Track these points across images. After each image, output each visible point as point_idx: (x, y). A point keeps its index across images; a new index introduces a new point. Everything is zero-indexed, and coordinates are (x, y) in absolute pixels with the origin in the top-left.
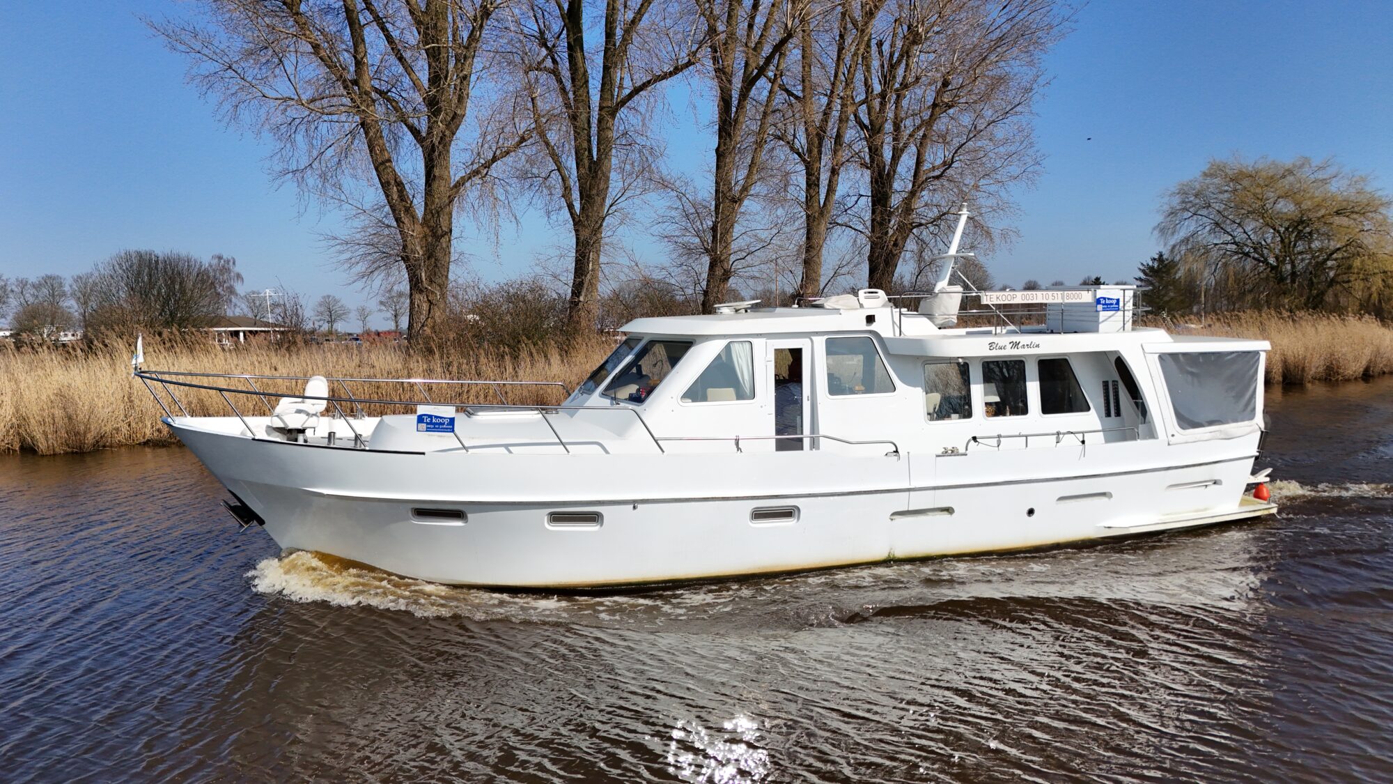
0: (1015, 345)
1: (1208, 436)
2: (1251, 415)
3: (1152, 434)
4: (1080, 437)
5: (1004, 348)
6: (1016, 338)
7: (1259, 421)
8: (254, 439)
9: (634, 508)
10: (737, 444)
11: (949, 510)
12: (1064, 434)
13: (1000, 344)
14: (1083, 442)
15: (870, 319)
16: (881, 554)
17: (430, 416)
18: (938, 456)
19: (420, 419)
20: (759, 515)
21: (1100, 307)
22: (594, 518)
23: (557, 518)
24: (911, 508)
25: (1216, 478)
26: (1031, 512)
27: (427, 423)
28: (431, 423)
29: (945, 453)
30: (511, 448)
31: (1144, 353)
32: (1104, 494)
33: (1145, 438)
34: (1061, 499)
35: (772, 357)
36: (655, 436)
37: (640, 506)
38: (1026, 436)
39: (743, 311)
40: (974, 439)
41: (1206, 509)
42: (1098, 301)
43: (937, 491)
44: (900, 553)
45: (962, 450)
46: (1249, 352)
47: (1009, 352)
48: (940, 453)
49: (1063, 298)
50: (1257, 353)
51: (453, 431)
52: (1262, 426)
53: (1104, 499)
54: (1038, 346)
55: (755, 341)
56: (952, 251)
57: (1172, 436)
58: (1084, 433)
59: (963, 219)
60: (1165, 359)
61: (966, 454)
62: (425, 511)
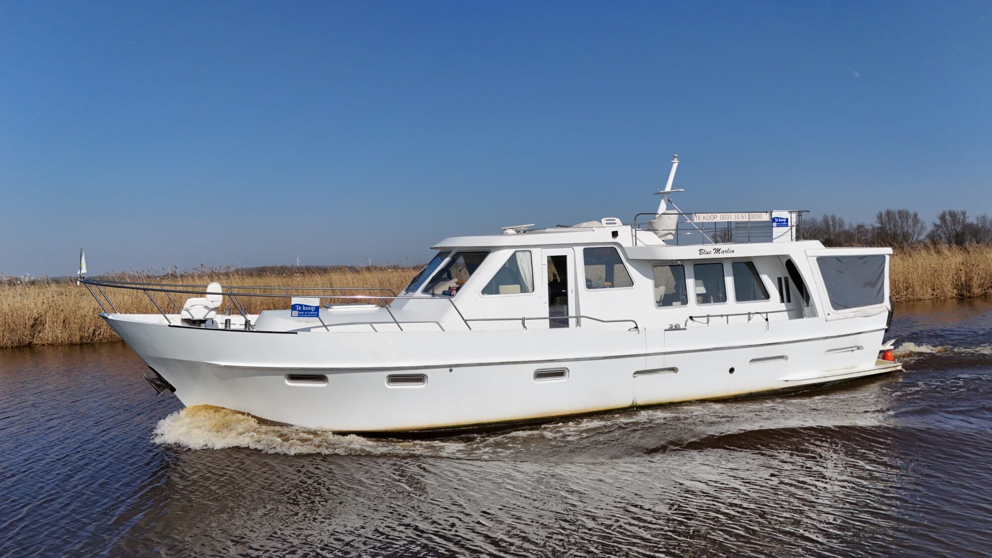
0: (717, 251)
1: (852, 315)
2: (881, 301)
3: (814, 314)
4: (764, 316)
5: (710, 253)
6: (718, 246)
7: (887, 303)
8: (169, 326)
9: (451, 371)
10: (523, 324)
11: (674, 370)
12: (753, 314)
13: (707, 251)
14: (767, 320)
15: (615, 234)
16: (626, 403)
17: (301, 305)
18: (666, 330)
19: (294, 308)
20: (540, 375)
21: (775, 224)
22: (419, 379)
23: (394, 379)
24: (649, 369)
25: (859, 345)
26: (732, 370)
27: (299, 311)
28: (302, 310)
29: (671, 329)
31: (807, 256)
32: (782, 357)
33: (809, 317)
34: (753, 360)
35: (546, 261)
36: (465, 318)
37: (455, 369)
38: (727, 316)
39: (523, 231)
40: (691, 318)
41: (853, 367)
42: (773, 220)
43: (667, 356)
44: (641, 401)
45: (682, 326)
46: (878, 256)
47: (713, 255)
48: (667, 328)
49: (749, 218)
50: (884, 255)
51: (318, 316)
52: (890, 308)
53: (782, 361)
54: (733, 251)
55: (533, 250)
56: (668, 188)
57: (829, 314)
58: (767, 313)
59: (675, 166)
60: (821, 261)
61: (685, 329)
62: (296, 376)
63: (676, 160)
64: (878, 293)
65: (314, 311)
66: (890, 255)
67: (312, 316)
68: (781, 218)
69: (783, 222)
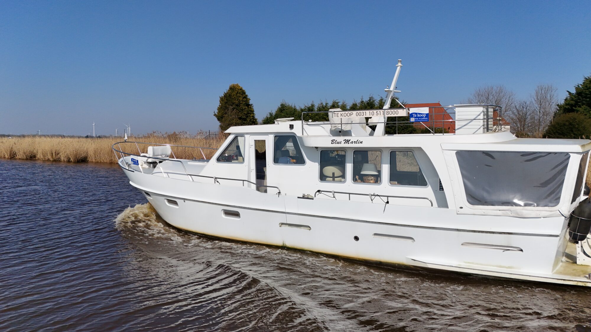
0: (347, 141)
2: (553, 204)
3: (445, 205)
4: (385, 199)
5: (340, 143)
7: (563, 208)
11: (308, 227)
12: (374, 196)
13: (338, 141)
14: (387, 202)
15: (291, 127)
16: (279, 243)
17: (133, 159)
18: (298, 198)
20: (226, 213)
21: (412, 119)
23: (169, 201)
24: (288, 222)
25: (517, 246)
26: (356, 238)
29: (304, 197)
31: (443, 149)
32: (408, 238)
33: (439, 206)
34: (375, 234)
35: (253, 143)
37: (186, 201)
38: (350, 194)
40: (319, 191)
42: (411, 115)
43: (300, 216)
44: (289, 244)
46: (556, 153)
47: (343, 145)
50: (566, 154)
52: (566, 213)
53: (410, 241)
54: (361, 142)
55: (246, 136)
57: (461, 208)
58: (388, 197)
61: (314, 199)
63: (400, 64)
66: (578, 152)
68: (419, 114)
69: (423, 117)
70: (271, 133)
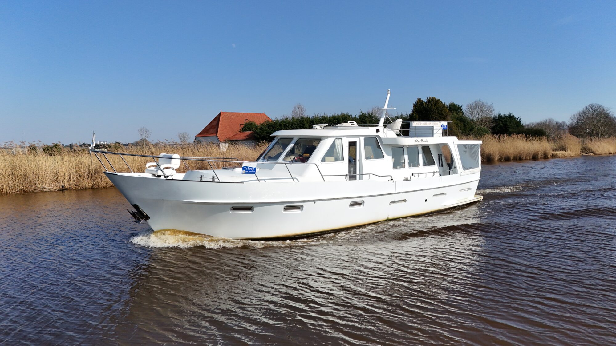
0: (422, 141)
1: (470, 173)
2: (478, 167)
3: (456, 172)
5: (419, 142)
6: (422, 138)
7: (480, 168)
9: (314, 203)
10: (346, 177)
11: (404, 201)
12: (436, 172)
13: (418, 140)
14: (440, 175)
15: (378, 131)
16: (385, 218)
17: (247, 167)
19: (244, 169)
20: (352, 204)
22: (299, 208)
23: (287, 208)
24: (396, 200)
25: (470, 187)
26: (426, 200)
27: (246, 170)
30: (266, 181)
31: (454, 144)
32: (443, 194)
34: (434, 195)
35: (348, 144)
36: (322, 175)
37: (316, 202)
38: (426, 173)
39: (323, 128)
40: (413, 174)
41: (467, 198)
42: (441, 126)
43: (403, 194)
44: (390, 217)
45: (409, 179)
46: (477, 144)
47: (421, 143)
48: (404, 180)
49: (433, 124)
50: (479, 144)
51: (255, 173)
52: (481, 169)
54: (428, 141)
55: (343, 138)
56: (386, 107)
57: (462, 173)
58: (440, 172)
59: (389, 95)
60: (459, 146)
61: (410, 180)
62: (237, 208)
63: (389, 92)
64: (477, 162)
65: (253, 171)
66: (481, 144)
67: (252, 173)
70: (361, 136)
